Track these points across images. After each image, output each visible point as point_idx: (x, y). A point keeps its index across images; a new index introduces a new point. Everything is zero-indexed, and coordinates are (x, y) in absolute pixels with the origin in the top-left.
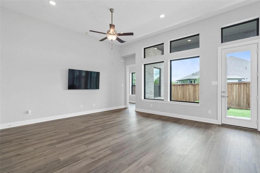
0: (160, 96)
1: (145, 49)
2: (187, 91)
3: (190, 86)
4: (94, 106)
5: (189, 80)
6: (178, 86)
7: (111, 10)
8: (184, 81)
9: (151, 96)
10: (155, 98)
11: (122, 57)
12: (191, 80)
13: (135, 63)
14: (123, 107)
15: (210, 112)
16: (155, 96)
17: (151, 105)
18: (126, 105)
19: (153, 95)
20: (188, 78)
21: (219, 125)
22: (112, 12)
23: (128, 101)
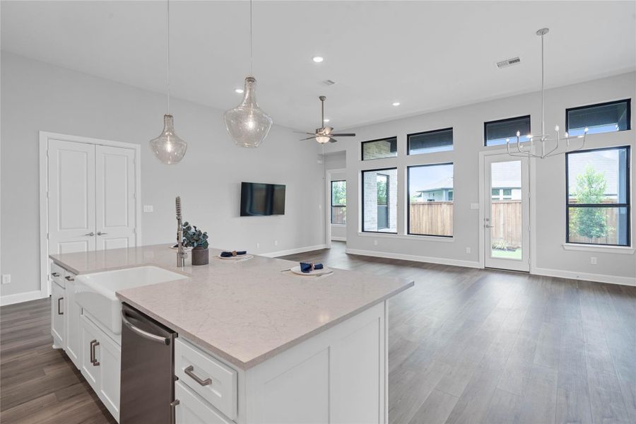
0: (387, 226)
1: (363, 143)
2: (439, 217)
3: (444, 206)
4: (276, 244)
5: (446, 190)
6: (421, 207)
7: (322, 98)
8: (435, 192)
9: (373, 226)
10: (380, 231)
11: (319, 155)
12: (450, 191)
13: (345, 167)
14: (321, 247)
15: (468, 250)
16: (379, 226)
17: (376, 243)
18: (325, 243)
19: (376, 225)
20: (443, 187)
21: (481, 269)
22: (322, 100)
23: (330, 237)
